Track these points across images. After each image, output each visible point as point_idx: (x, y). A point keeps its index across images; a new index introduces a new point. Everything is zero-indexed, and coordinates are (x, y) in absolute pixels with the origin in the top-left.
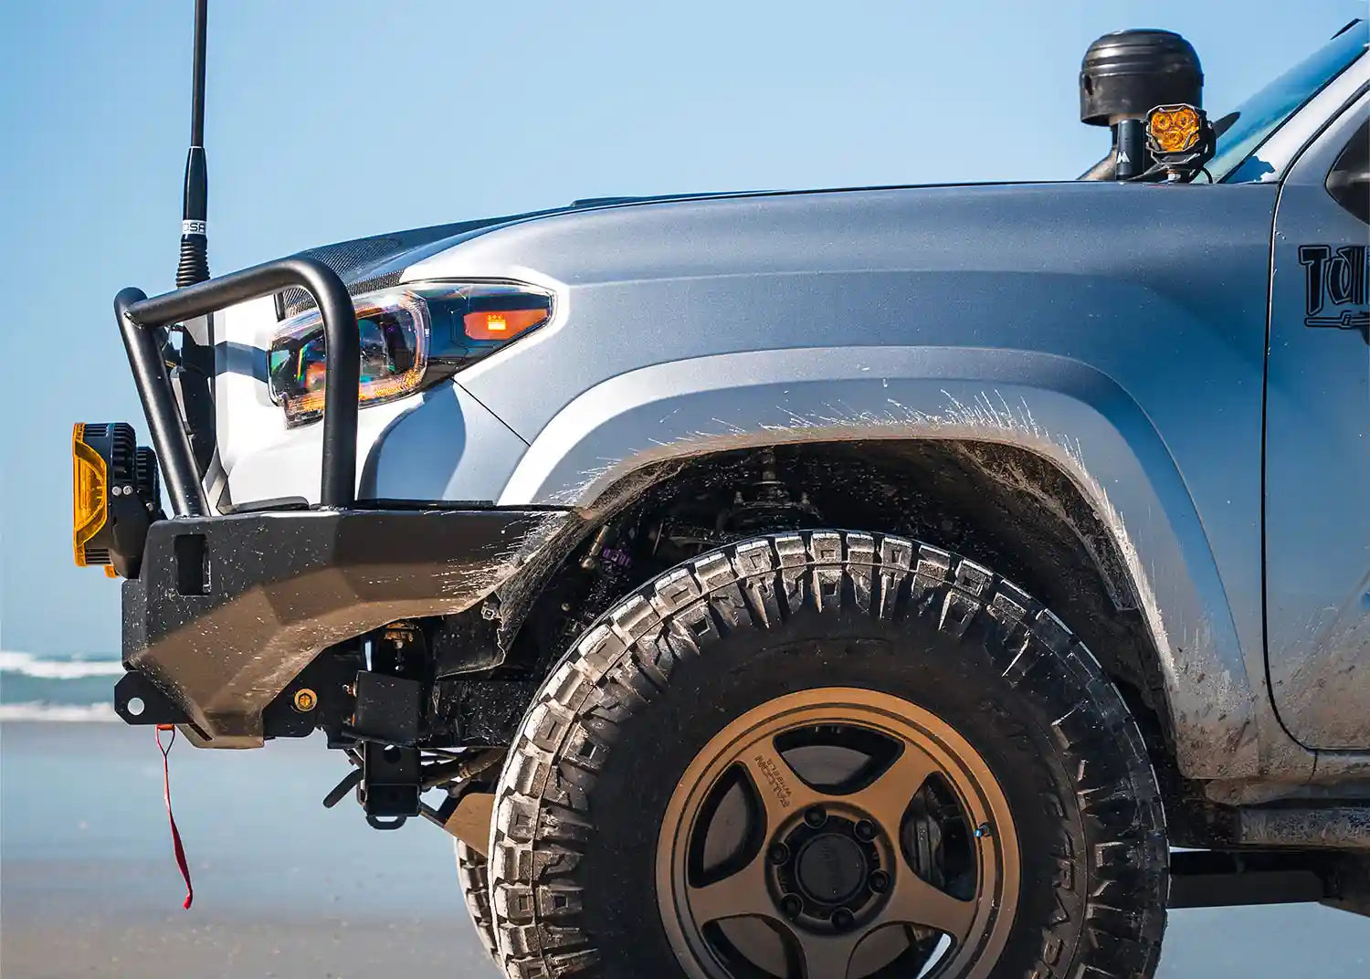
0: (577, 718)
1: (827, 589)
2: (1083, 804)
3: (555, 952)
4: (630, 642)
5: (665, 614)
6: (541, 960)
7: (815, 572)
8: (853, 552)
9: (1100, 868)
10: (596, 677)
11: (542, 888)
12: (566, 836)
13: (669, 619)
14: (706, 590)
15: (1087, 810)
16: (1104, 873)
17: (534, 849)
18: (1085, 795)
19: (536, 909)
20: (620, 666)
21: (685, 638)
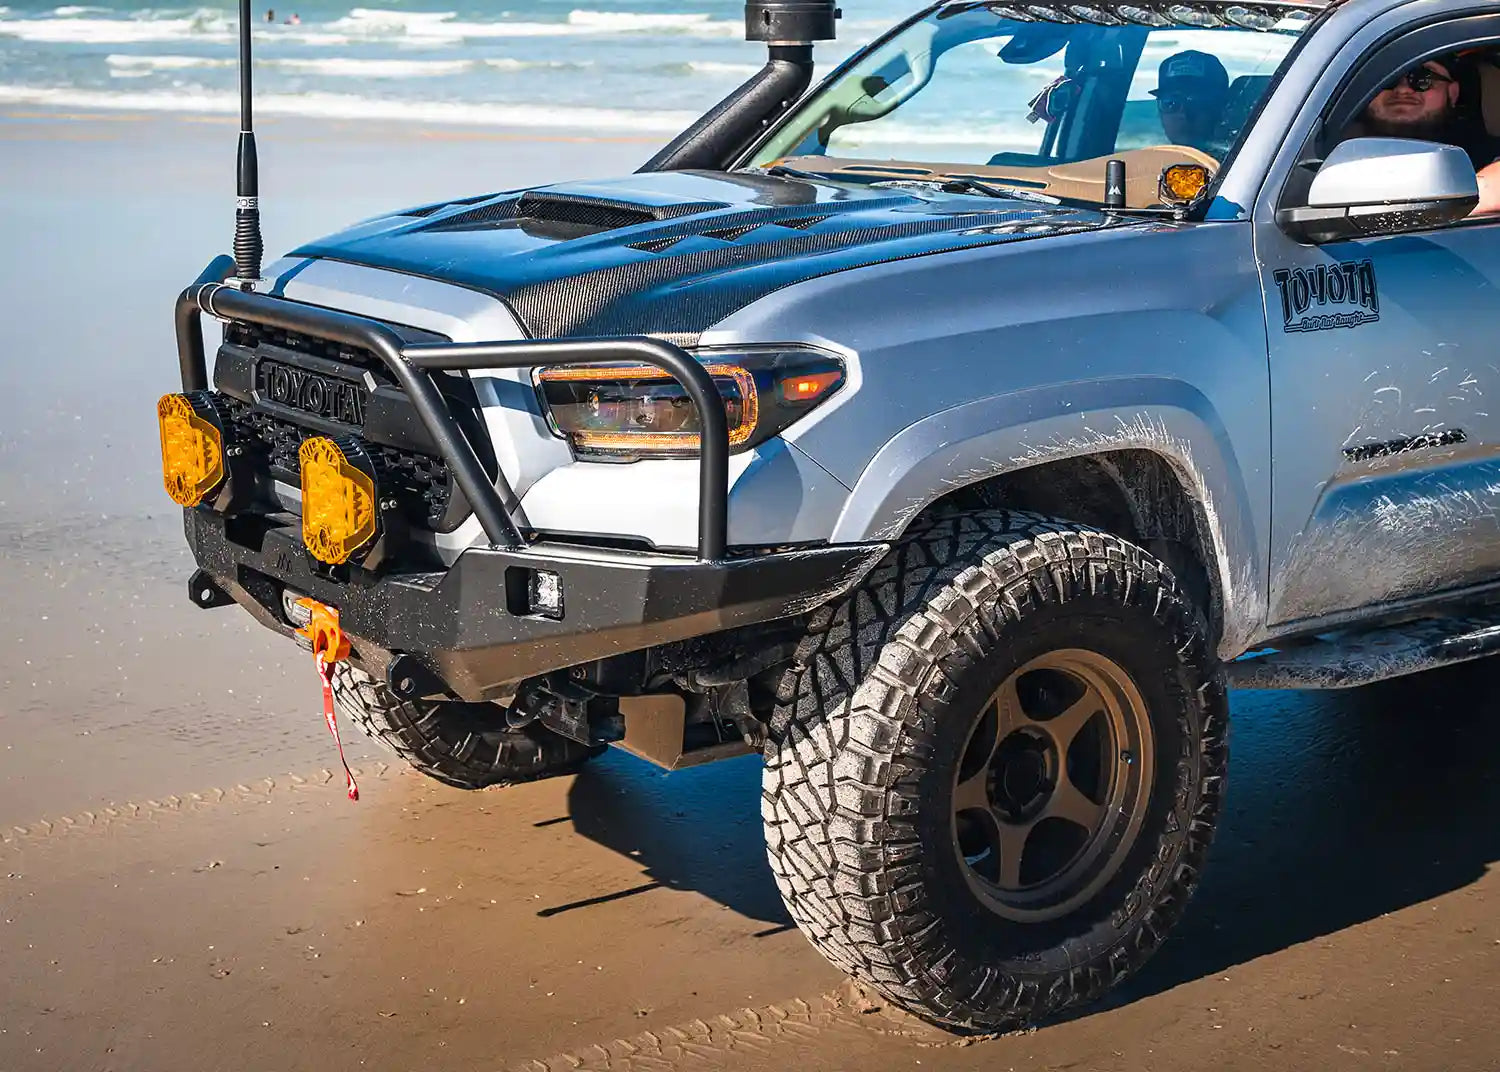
0: (935, 662)
1: (1099, 578)
2: (1203, 748)
3: (892, 843)
4: (975, 605)
5: (999, 585)
6: (880, 848)
7: (1092, 564)
8: (1111, 551)
9: (1205, 795)
10: (951, 630)
11: (893, 794)
12: (918, 755)
13: (1002, 590)
14: (1026, 570)
15: (1206, 753)
16: (1205, 799)
17: (892, 762)
18: (1207, 742)
19: (885, 809)
20: (968, 624)
21: (1013, 607)
